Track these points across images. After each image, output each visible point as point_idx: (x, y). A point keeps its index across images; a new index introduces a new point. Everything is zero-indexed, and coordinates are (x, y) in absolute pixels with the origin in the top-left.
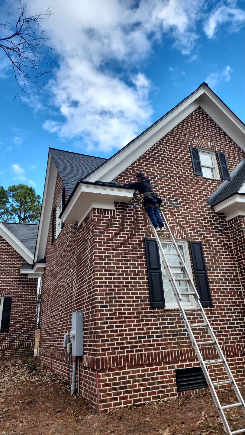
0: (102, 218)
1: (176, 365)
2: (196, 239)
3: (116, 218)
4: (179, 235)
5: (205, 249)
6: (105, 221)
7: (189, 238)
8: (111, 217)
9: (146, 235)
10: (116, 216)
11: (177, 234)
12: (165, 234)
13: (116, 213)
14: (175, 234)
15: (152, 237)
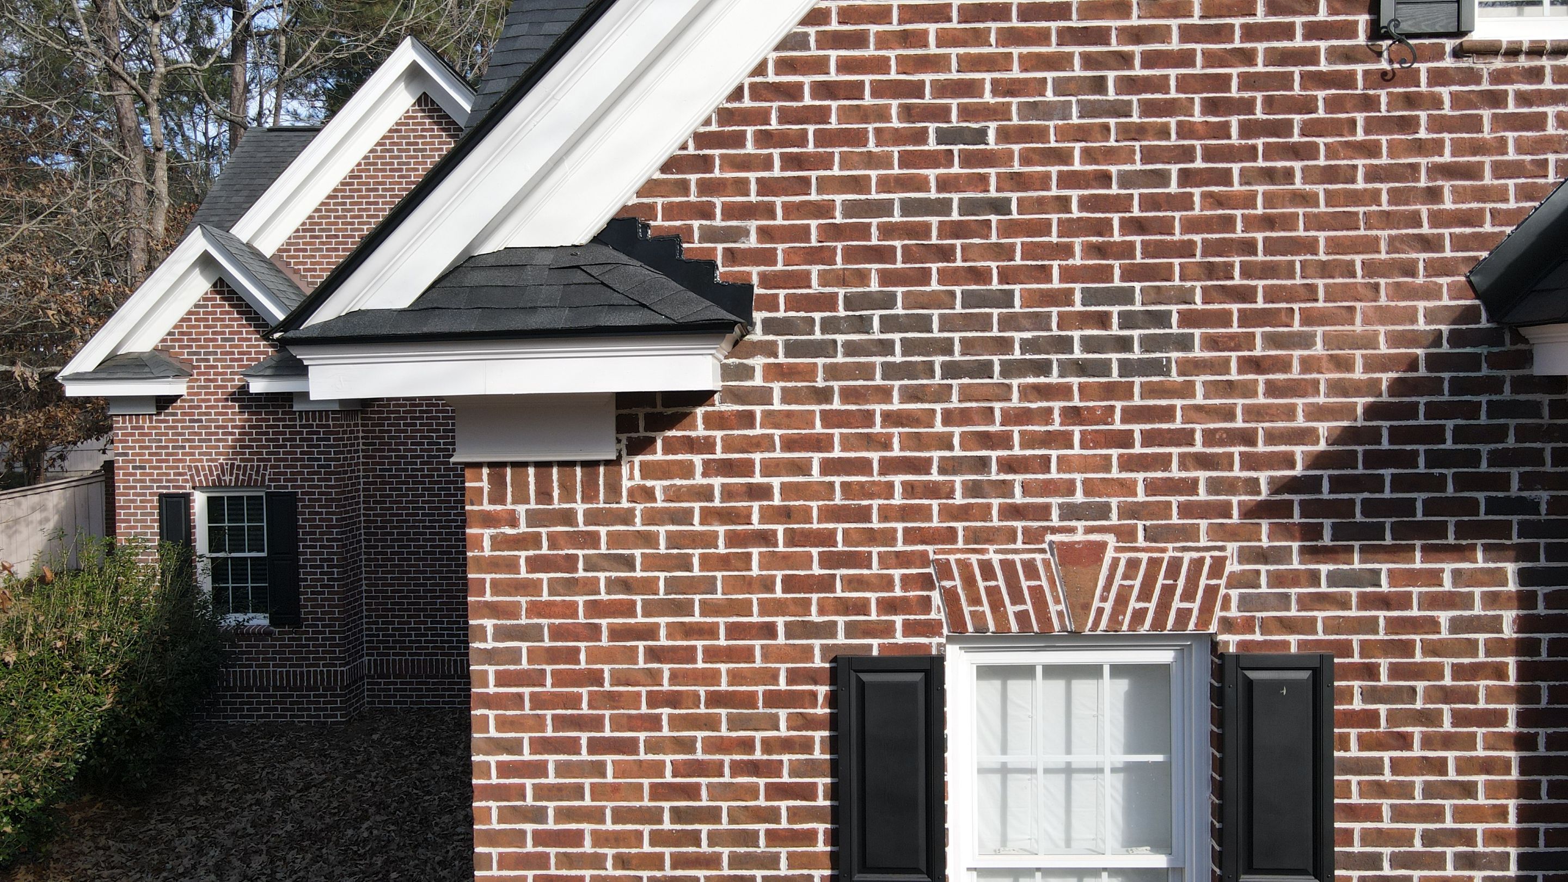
0: (523, 528)
2: (1288, 625)
3: (628, 516)
4: (1133, 604)
5: (1357, 704)
6: (545, 550)
7: (1228, 625)
8: (587, 513)
9: (851, 630)
10: (625, 504)
11: (1122, 600)
12: (1011, 609)
13: (626, 484)
14: (1096, 604)
15: (900, 639)
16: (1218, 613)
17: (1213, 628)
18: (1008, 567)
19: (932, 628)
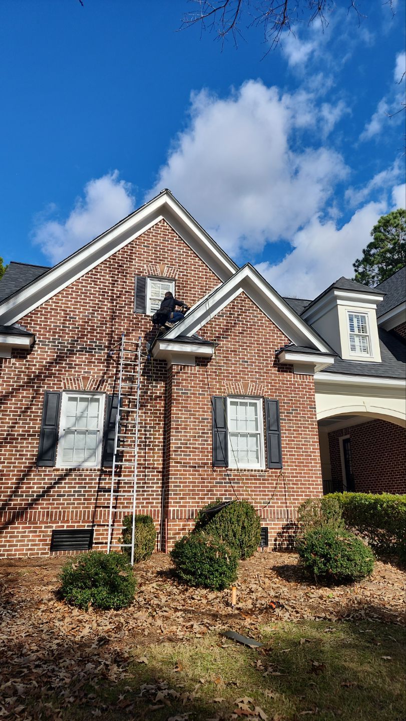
1: (54, 525)
2: (117, 391)
3: (11, 367)
7: (108, 390)
9: (47, 387)
10: (11, 365)
11: (92, 385)
12: (74, 386)
13: (12, 362)
14: (88, 386)
15: (55, 389)
16: (106, 389)
17: (106, 391)
18: (74, 379)
19: (61, 388)
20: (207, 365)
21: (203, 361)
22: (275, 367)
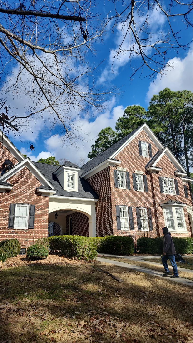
20: (9, 193)
21: (8, 191)
22: (35, 194)
